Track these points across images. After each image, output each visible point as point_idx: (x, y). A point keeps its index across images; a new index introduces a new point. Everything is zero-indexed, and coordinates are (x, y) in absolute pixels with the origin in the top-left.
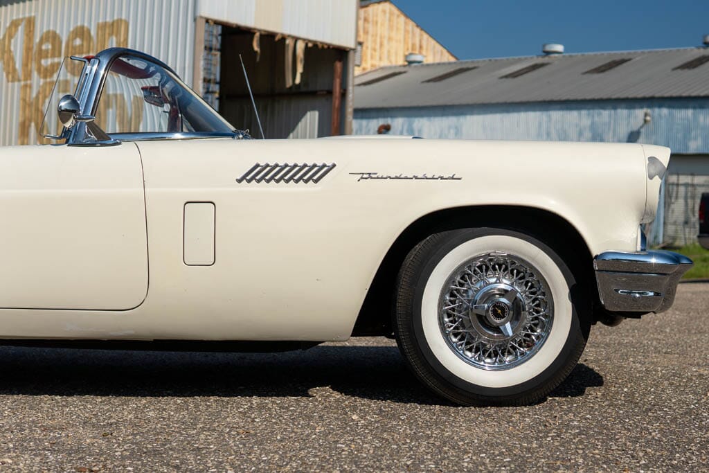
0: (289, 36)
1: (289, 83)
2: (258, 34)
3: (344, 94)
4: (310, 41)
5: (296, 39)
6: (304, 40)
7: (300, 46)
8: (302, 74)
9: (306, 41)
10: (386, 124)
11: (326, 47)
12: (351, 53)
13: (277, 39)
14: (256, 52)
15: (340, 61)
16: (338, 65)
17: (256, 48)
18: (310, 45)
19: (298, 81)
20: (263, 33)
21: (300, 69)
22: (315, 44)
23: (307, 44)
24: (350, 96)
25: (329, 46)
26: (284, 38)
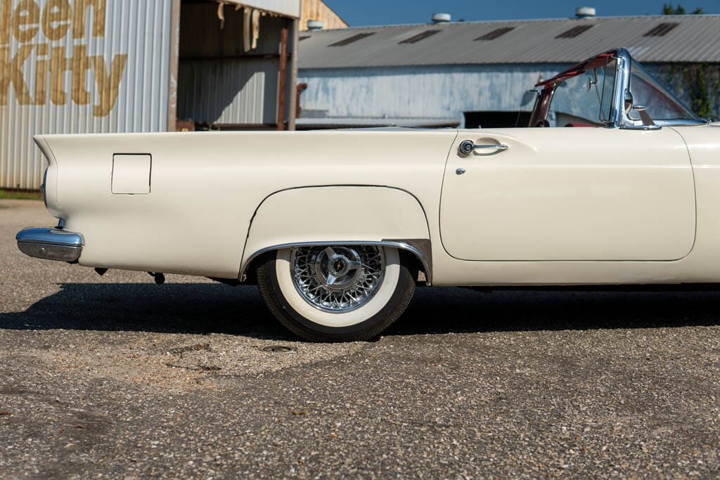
0: (247, 6)
1: (247, 49)
2: (222, 5)
3: (289, 57)
4: (264, 11)
5: (253, 9)
6: (259, 9)
7: (256, 15)
8: (258, 40)
9: (261, 10)
10: (303, 83)
11: (276, 16)
12: (296, 21)
13: (237, 9)
14: (220, 20)
15: (286, 28)
16: (285, 32)
17: (221, 16)
18: (264, 14)
19: (254, 46)
20: (226, 3)
21: (256, 36)
22: (268, 14)
23: (261, 14)
24: (295, 59)
25: (279, 14)
26: (243, 8)
